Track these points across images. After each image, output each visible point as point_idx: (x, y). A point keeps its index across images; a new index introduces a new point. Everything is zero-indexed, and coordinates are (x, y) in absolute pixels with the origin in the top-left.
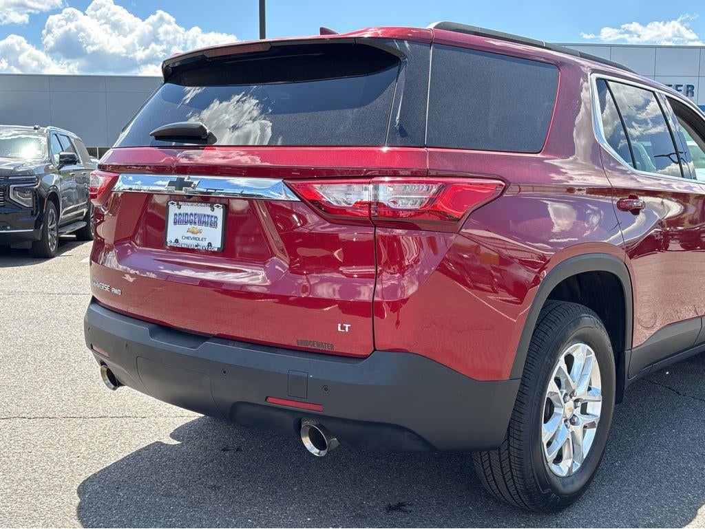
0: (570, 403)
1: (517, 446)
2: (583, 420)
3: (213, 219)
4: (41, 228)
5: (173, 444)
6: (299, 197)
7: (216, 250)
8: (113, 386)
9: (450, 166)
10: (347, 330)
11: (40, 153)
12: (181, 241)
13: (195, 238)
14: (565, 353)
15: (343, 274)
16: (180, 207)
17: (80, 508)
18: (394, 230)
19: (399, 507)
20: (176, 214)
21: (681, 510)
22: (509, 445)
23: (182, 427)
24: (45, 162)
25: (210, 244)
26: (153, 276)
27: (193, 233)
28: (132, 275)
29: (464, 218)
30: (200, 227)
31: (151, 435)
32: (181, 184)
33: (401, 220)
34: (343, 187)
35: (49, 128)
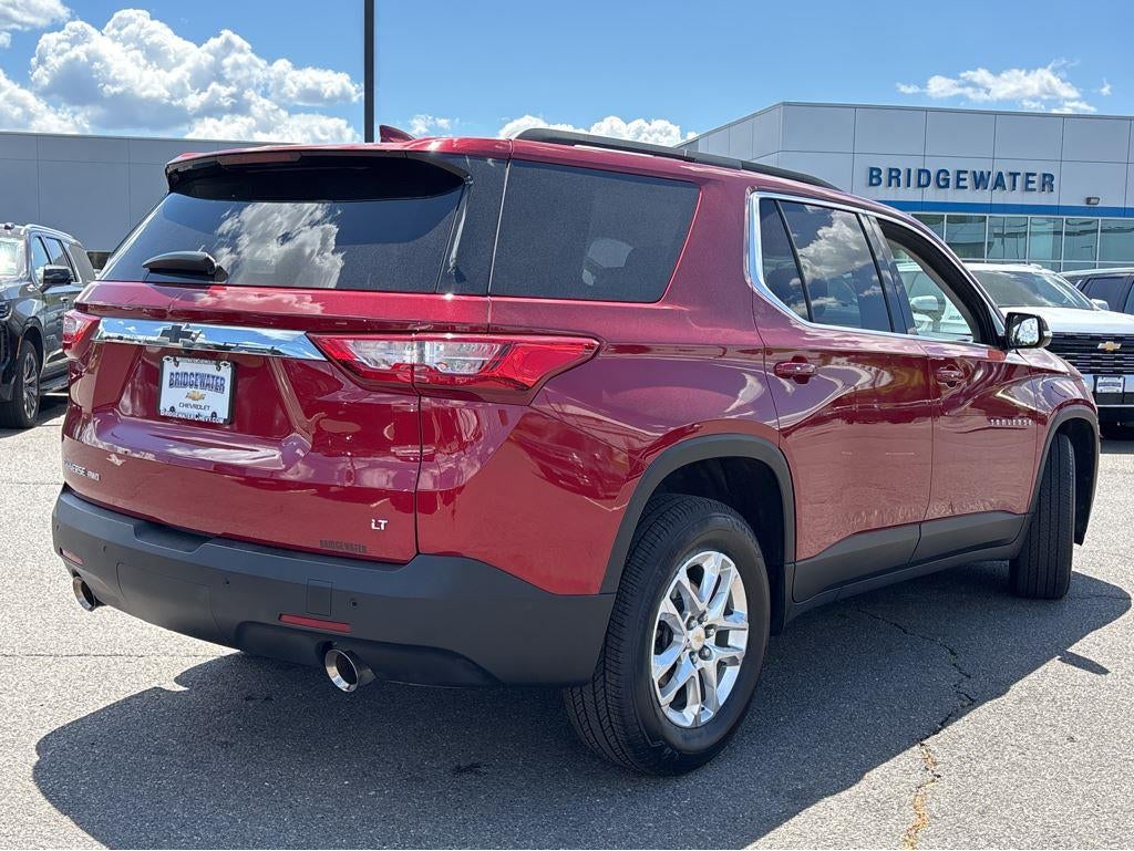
0: (699, 630)
1: (614, 682)
2: (718, 654)
3: (219, 381)
4: (13, 382)
5: (177, 690)
6: (325, 356)
7: (221, 422)
8: (89, 606)
9: (521, 320)
10: (383, 528)
11: (14, 266)
12: (178, 409)
13: (196, 406)
14: (689, 562)
15: (398, 457)
16: (177, 364)
17: (37, 768)
18: (450, 401)
19: (472, 768)
20: (172, 374)
21: (844, 774)
22: (605, 681)
23: (194, 669)
24: (21, 280)
25: (214, 414)
26: (150, 457)
27: (194, 399)
28: (119, 456)
29: (537, 388)
30: (202, 392)
31: (148, 680)
32: (176, 334)
33: (457, 388)
34: (381, 345)
35: (28, 226)
